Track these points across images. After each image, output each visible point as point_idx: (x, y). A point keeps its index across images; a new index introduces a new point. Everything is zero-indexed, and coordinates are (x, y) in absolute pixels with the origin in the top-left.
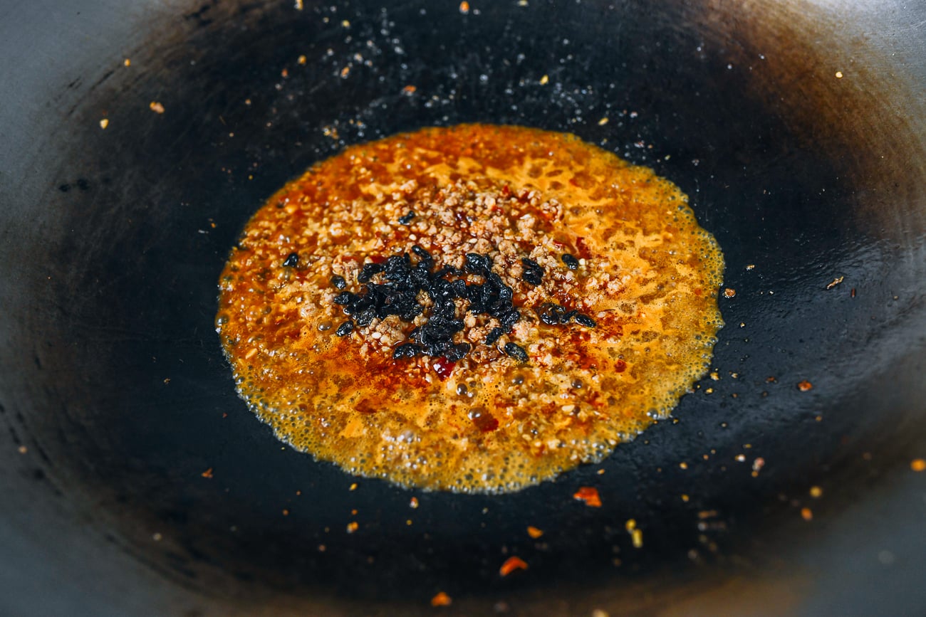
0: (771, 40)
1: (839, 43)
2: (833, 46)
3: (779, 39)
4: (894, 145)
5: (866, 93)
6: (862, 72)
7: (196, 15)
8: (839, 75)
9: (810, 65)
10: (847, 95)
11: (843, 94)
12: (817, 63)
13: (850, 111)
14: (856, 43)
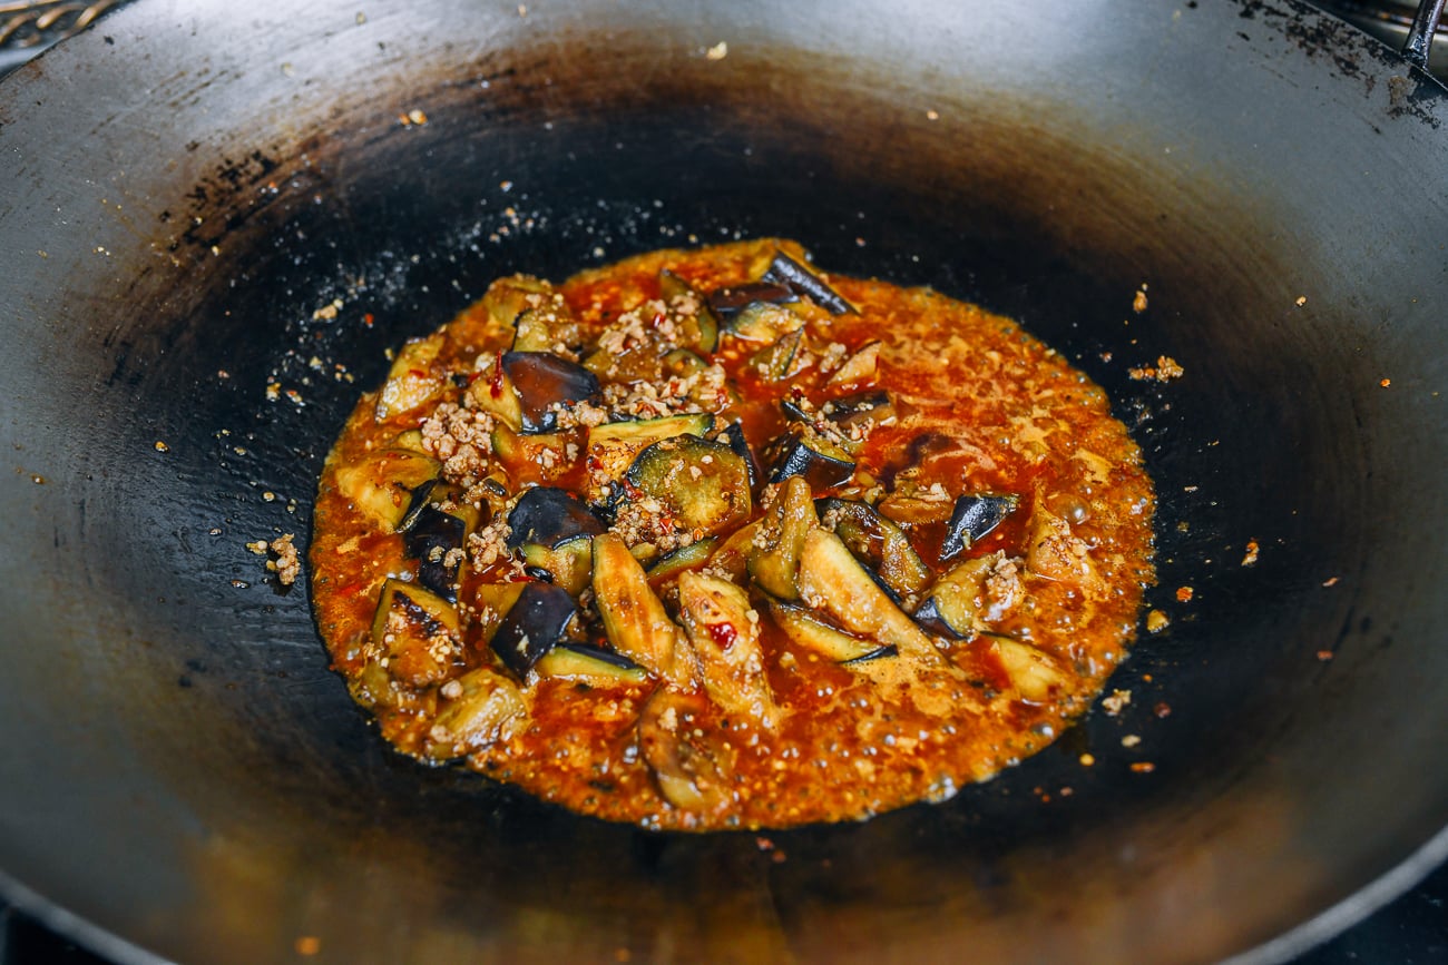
0: (829, 112)
1: (908, 85)
2: (902, 90)
3: (837, 106)
4: (1045, 157)
5: (975, 121)
6: (956, 103)
7: (117, 375)
8: (933, 116)
9: (891, 119)
10: (955, 131)
11: (951, 132)
12: (899, 113)
13: (969, 145)
14: (929, 77)
